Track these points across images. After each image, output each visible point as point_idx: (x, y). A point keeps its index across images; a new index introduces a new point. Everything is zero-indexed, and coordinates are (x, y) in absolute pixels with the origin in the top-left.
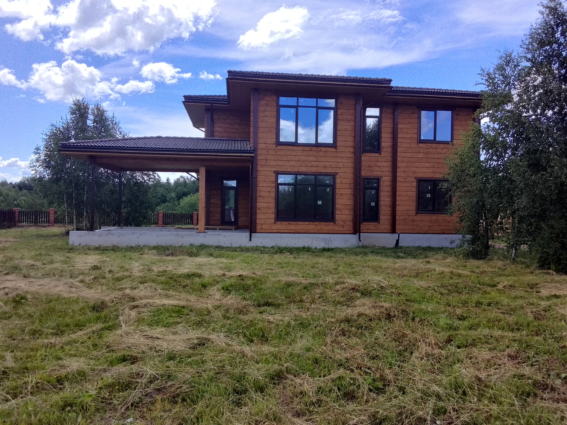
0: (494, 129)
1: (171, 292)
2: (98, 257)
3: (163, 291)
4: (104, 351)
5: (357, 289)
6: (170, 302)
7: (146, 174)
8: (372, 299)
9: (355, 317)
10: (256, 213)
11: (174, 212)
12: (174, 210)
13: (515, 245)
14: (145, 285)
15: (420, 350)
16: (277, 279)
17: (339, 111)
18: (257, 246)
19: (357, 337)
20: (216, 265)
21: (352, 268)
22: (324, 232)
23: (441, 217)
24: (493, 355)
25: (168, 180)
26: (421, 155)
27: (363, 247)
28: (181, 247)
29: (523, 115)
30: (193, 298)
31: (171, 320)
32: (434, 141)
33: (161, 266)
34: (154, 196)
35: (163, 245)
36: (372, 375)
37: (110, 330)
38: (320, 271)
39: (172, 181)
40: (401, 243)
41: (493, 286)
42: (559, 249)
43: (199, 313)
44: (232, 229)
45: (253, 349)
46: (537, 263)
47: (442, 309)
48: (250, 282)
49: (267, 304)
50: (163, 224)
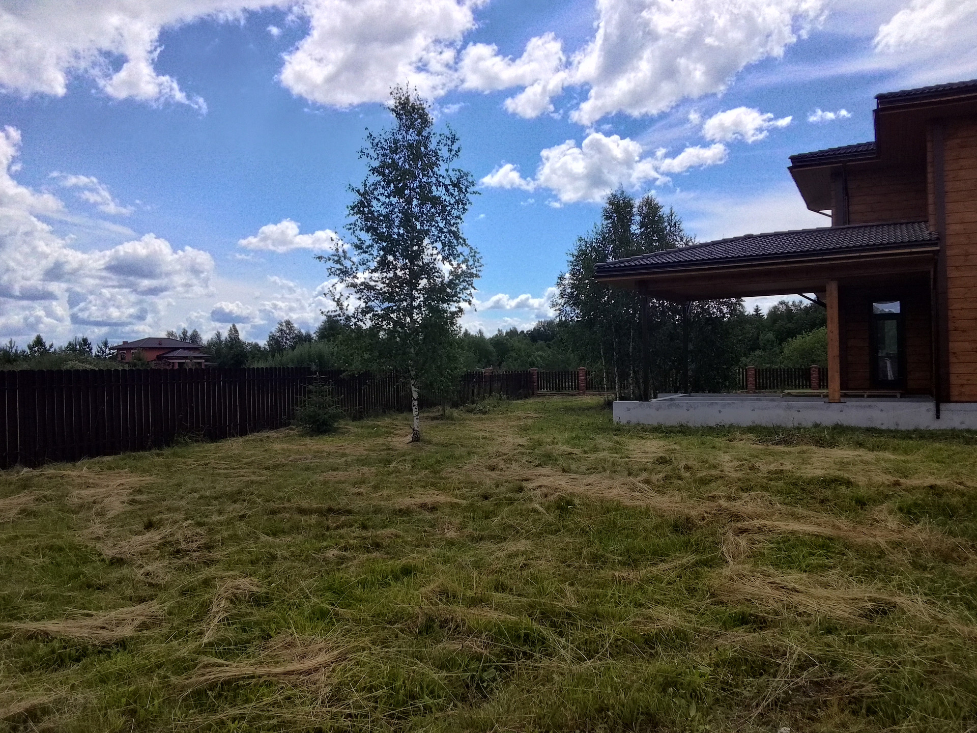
1: (800, 510)
2: (662, 443)
3: (785, 506)
4: (708, 601)
6: (803, 528)
7: (724, 304)
10: (948, 363)
11: (775, 367)
14: (752, 493)
18: (953, 430)
20: (874, 464)
25: (757, 310)
28: (798, 428)
30: (844, 523)
31: (813, 560)
33: (771, 462)
34: (740, 340)
35: (764, 425)
37: (711, 566)
39: (765, 312)
43: (862, 551)
44: (895, 396)
50: (756, 389)
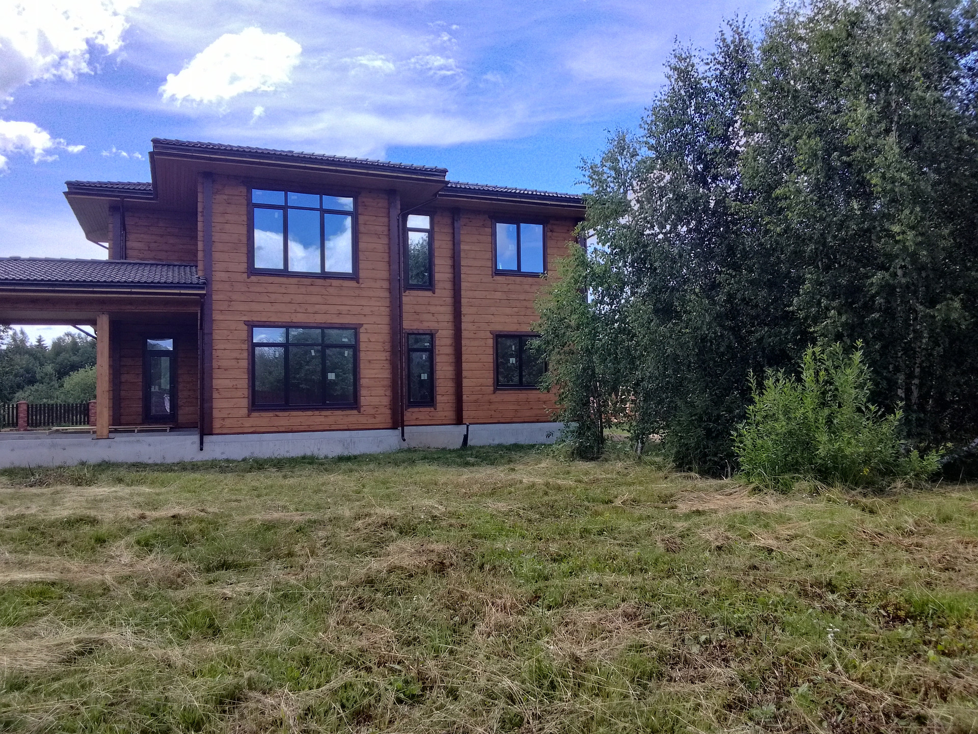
0: (604, 254)
1: (31, 557)
3: (14, 555)
5: (392, 525)
6: (25, 576)
8: (417, 540)
9: (384, 574)
10: (211, 398)
11: (51, 402)
12: (51, 397)
13: (640, 436)
15: (487, 620)
16: (247, 518)
17: (361, 219)
18: (214, 460)
19: (384, 609)
20: (127, 499)
21: (388, 488)
22: (341, 427)
23: (533, 395)
24: (601, 616)
25: (40, 341)
26: (498, 295)
27: (409, 450)
28: (60, 467)
29: (645, 233)
30: (75, 565)
31: (25, 611)
32: (518, 273)
33: (15, 507)
35: (23, 466)
36: (403, 674)
38: (329, 497)
39: (48, 343)
40: (471, 440)
41: (607, 503)
42: (703, 439)
43: (88, 593)
44: (165, 431)
45: (187, 652)
46: (674, 461)
47: (529, 547)
48: (192, 527)
49: (225, 566)
50: (28, 425)
